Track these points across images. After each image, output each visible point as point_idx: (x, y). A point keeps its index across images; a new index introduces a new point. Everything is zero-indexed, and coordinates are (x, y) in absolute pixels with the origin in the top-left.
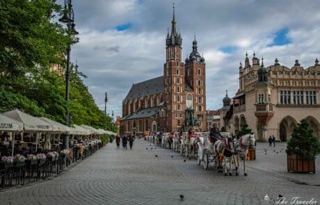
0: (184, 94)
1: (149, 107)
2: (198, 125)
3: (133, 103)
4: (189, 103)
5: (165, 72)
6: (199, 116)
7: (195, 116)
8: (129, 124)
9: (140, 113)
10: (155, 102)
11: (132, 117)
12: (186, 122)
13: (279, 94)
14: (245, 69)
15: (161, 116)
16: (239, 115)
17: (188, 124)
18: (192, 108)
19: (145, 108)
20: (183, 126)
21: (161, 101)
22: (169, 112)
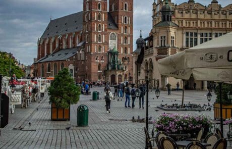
0: (106, 33)
1: (68, 48)
2: (122, 70)
3: (49, 42)
4: (113, 44)
5: (85, 6)
6: (124, 59)
7: (119, 59)
8: (43, 68)
9: (56, 54)
10: (74, 42)
11: (47, 59)
12: (108, 65)
13: (185, 35)
14: (157, 5)
15: (79, 59)
16: (148, 59)
17: (110, 68)
18: (116, 50)
19: (62, 49)
20: (105, 71)
21: (81, 41)
22: (88, 54)
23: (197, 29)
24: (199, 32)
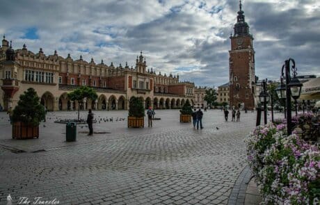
13: (25, 72)
23: (34, 68)
24: (35, 70)
